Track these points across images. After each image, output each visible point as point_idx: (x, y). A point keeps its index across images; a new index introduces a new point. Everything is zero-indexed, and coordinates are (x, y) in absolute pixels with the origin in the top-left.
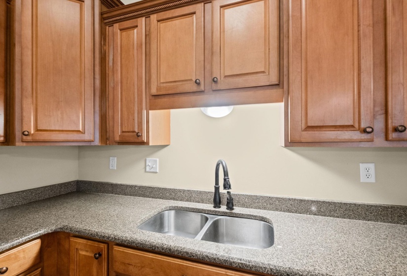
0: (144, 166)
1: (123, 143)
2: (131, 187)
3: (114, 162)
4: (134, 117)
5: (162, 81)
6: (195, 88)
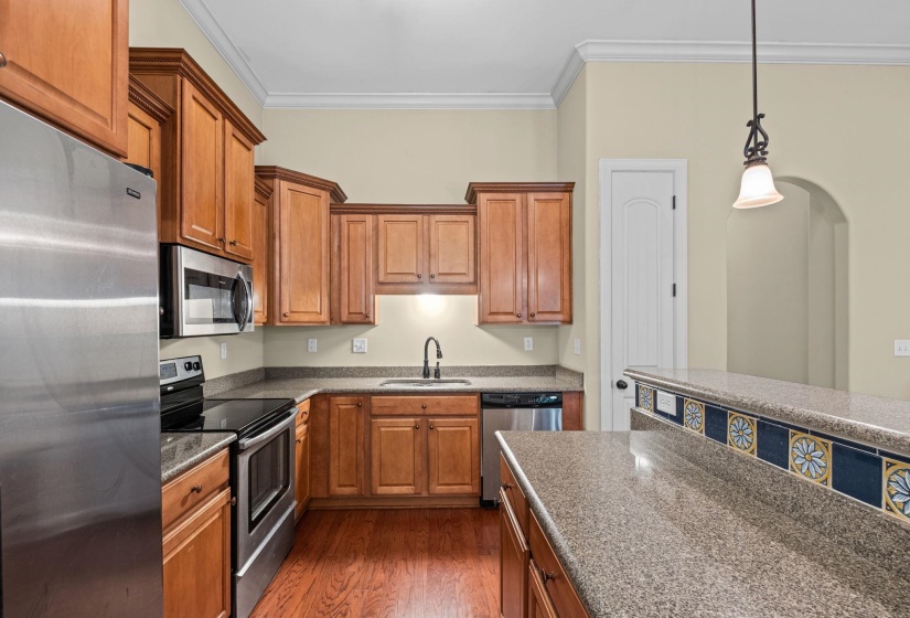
0: (350, 346)
1: (350, 323)
2: (337, 369)
3: (313, 344)
4: (362, 300)
5: (389, 272)
6: (417, 280)
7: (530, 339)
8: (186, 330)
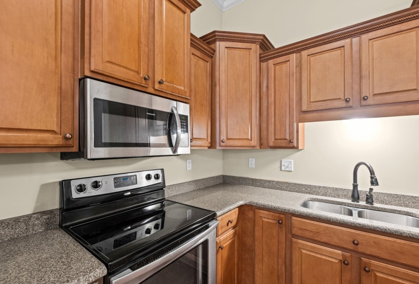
0: (279, 165)
1: (276, 147)
2: (269, 181)
3: (252, 162)
4: (286, 128)
5: (312, 101)
6: (344, 104)
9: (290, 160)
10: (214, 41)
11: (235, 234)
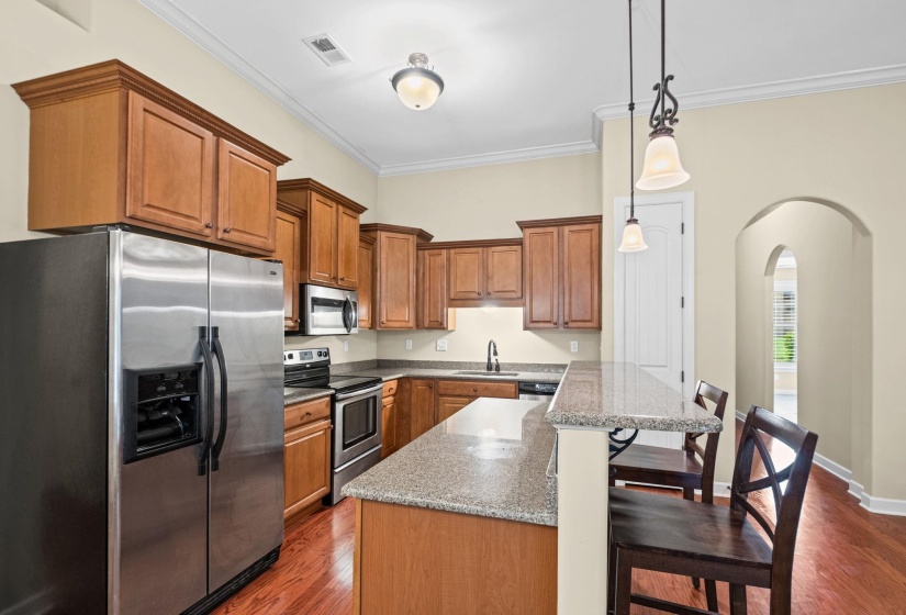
0: (435, 345)
1: (430, 328)
2: (425, 362)
3: (409, 344)
4: (437, 312)
5: (457, 291)
6: (477, 296)
7: (576, 343)
8: (312, 331)
9: (444, 341)
10: (376, 230)
11: (395, 401)
